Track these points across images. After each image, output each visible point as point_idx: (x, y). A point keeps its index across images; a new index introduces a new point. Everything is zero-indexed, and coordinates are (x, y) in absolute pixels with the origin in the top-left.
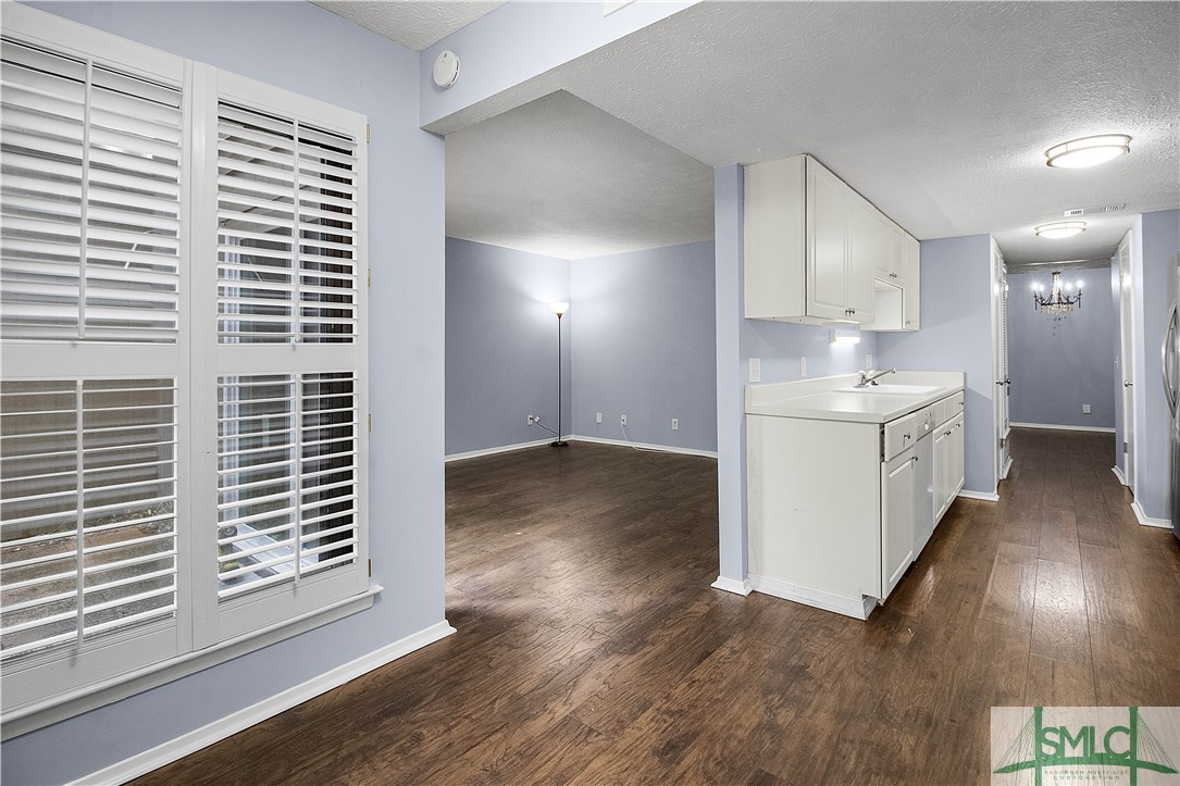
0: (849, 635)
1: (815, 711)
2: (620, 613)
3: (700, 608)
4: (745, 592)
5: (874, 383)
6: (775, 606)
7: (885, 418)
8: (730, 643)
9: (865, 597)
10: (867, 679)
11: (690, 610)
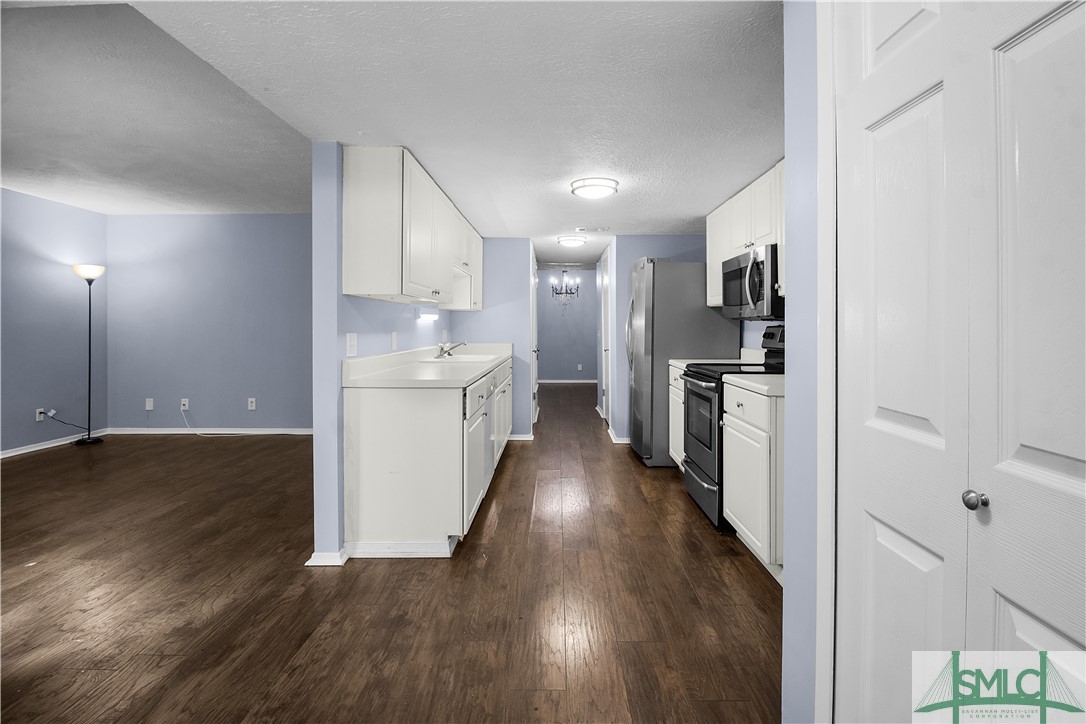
0: (438, 574)
1: (416, 653)
2: (197, 624)
3: (295, 590)
4: (341, 562)
5: (449, 354)
6: (371, 567)
7: (467, 382)
8: (330, 617)
9: (450, 537)
10: (456, 607)
11: (284, 596)
